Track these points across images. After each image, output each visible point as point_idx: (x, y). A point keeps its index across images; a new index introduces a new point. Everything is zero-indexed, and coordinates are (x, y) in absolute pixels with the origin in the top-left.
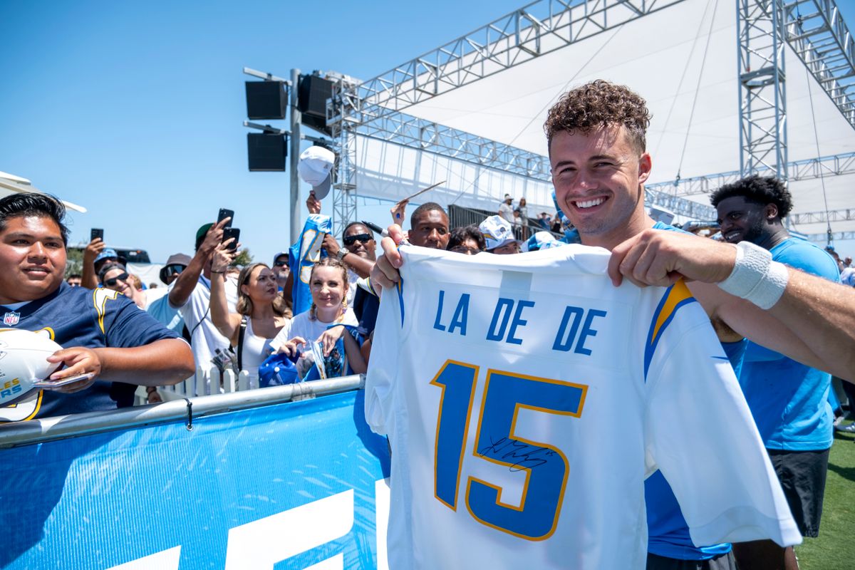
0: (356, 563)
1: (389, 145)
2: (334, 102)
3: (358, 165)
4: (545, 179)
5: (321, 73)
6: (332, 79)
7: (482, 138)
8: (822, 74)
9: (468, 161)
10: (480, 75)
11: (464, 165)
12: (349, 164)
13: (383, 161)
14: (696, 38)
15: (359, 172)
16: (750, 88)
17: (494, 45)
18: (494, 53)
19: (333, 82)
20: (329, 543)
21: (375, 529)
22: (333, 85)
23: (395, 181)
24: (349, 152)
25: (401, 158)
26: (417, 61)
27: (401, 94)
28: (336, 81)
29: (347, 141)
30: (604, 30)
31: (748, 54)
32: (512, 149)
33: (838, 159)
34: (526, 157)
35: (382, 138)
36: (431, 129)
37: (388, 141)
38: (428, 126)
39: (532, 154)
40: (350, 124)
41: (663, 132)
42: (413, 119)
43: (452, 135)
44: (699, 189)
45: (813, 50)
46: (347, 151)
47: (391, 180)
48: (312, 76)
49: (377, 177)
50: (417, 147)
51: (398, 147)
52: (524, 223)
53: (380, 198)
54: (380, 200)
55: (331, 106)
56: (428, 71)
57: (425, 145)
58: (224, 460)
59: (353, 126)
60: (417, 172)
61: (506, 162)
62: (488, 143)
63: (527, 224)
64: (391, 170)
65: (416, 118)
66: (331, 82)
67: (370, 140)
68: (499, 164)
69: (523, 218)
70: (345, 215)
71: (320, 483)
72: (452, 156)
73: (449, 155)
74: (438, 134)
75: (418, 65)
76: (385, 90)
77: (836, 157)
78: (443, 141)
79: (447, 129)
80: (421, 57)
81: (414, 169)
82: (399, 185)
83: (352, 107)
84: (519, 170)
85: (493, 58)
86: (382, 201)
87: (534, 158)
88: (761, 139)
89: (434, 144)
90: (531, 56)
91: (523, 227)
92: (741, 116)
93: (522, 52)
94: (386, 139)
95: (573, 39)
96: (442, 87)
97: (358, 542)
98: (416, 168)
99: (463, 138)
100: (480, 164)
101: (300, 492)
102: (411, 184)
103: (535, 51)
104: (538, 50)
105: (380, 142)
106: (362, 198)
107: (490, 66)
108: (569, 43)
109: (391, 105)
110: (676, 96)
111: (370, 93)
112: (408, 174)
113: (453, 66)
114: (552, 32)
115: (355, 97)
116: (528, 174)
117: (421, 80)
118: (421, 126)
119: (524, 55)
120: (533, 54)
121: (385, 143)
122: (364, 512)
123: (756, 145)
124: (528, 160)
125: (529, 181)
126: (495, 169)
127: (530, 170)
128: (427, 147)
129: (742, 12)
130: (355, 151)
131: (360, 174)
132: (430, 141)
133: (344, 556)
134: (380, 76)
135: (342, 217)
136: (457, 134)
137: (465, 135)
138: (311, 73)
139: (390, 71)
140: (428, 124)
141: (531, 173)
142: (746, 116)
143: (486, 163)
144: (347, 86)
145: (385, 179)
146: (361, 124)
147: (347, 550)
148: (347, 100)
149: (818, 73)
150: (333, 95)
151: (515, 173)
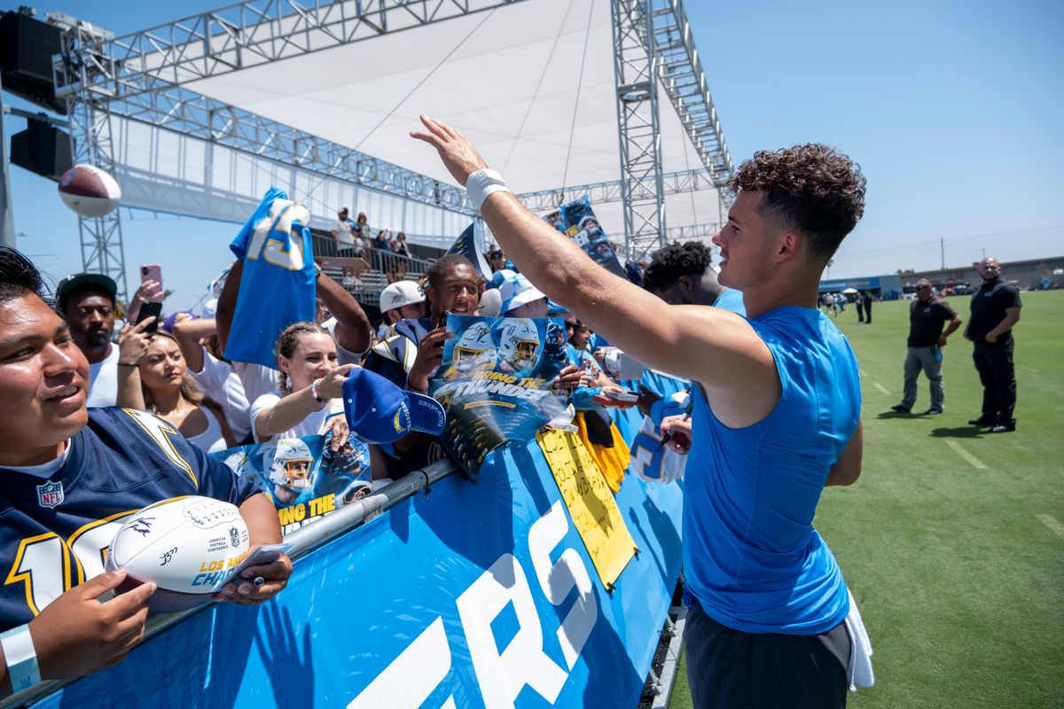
0: (465, 702)
1: (162, 132)
2: (67, 60)
3: (116, 159)
4: (380, 188)
5: (34, 11)
6: (60, 25)
7: (298, 131)
8: (672, 90)
9: (280, 161)
10: (305, 47)
11: (274, 167)
12: (99, 157)
13: (154, 154)
14: (559, 36)
15: (117, 170)
16: (626, 102)
17: (326, 10)
18: (327, 22)
19: (63, 30)
20: (437, 687)
21: (470, 656)
22: (62, 33)
23: (177, 185)
24: (99, 139)
25: (182, 153)
26: (208, 16)
27: (184, 62)
28: (68, 28)
29: (93, 124)
30: (466, 13)
31: (622, 63)
32: (338, 147)
34: (354, 158)
35: (151, 121)
36: (225, 113)
37: (160, 127)
38: (220, 109)
39: (363, 155)
40: (95, 96)
41: (517, 138)
42: (198, 97)
43: (257, 123)
44: (551, 204)
45: (665, 65)
46: (95, 137)
47: (170, 183)
48: (19, 14)
49: (147, 178)
50: (205, 137)
51: (176, 137)
52: (366, 245)
53: (155, 208)
54: (155, 211)
55: (62, 67)
56: (226, 32)
57: (218, 136)
58: (317, 619)
59: (102, 100)
60: (208, 172)
61: (331, 164)
62: (306, 138)
63: (369, 245)
64: (168, 168)
65: (202, 96)
66: (59, 30)
67: (131, 123)
68: (322, 166)
69: (363, 239)
70: (101, 234)
71: (410, 618)
72: (258, 153)
73: (252, 151)
74: (235, 121)
75: (211, 23)
76: (157, 51)
78: (243, 133)
79: (249, 115)
80: (216, 11)
81: (203, 169)
82: (183, 191)
83: (99, 70)
84: (348, 175)
85: (324, 29)
86: (159, 215)
87: (366, 160)
88: (638, 159)
89: (231, 134)
90: (375, 33)
91: (366, 249)
92: (620, 134)
93: (362, 24)
94: (157, 123)
95: (428, 19)
96: (248, 57)
97: (461, 677)
98: (206, 168)
99: (272, 129)
100: (297, 165)
101: (397, 636)
102: (201, 190)
103: (380, 27)
104: (384, 25)
105: (148, 128)
106: (127, 210)
107: (318, 39)
108: (423, 23)
109: (167, 75)
110: (534, 98)
111: (132, 54)
112: (195, 175)
113: (264, 32)
114: (405, 6)
115: (103, 56)
116: (359, 180)
117: (217, 44)
118: (211, 108)
119: (364, 30)
120: (378, 30)
121: (155, 129)
122: (456, 638)
123: (633, 165)
124: (358, 163)
125: (360, 190)
126: (316, 173)
127: (361, 176)
128: (221, 139)
129: (616, 17)
130: (110, 139)
131: (120, 173)
132: (225, 129)
133: (454, 697)
134: (147, 30)
135: (97, 237)
136: (262, 123)
137: (274, 126)
138: (16, 10)
139: (166, 25)
140: (221, 105)
141: (362, 179)
142: (623, 132)
143: (304, 164)
144: (87, 38)
145: (160, 181)
146: (117, 97)
147: (454, 690)
148: (90, 58)
149: (669, 89)
150: (63, 49)
151: (342, 179)
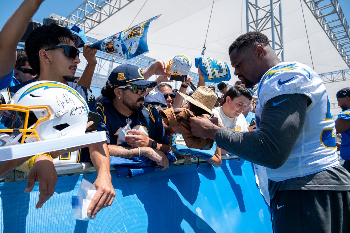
33: (333, 74)
77: (332, 73)
